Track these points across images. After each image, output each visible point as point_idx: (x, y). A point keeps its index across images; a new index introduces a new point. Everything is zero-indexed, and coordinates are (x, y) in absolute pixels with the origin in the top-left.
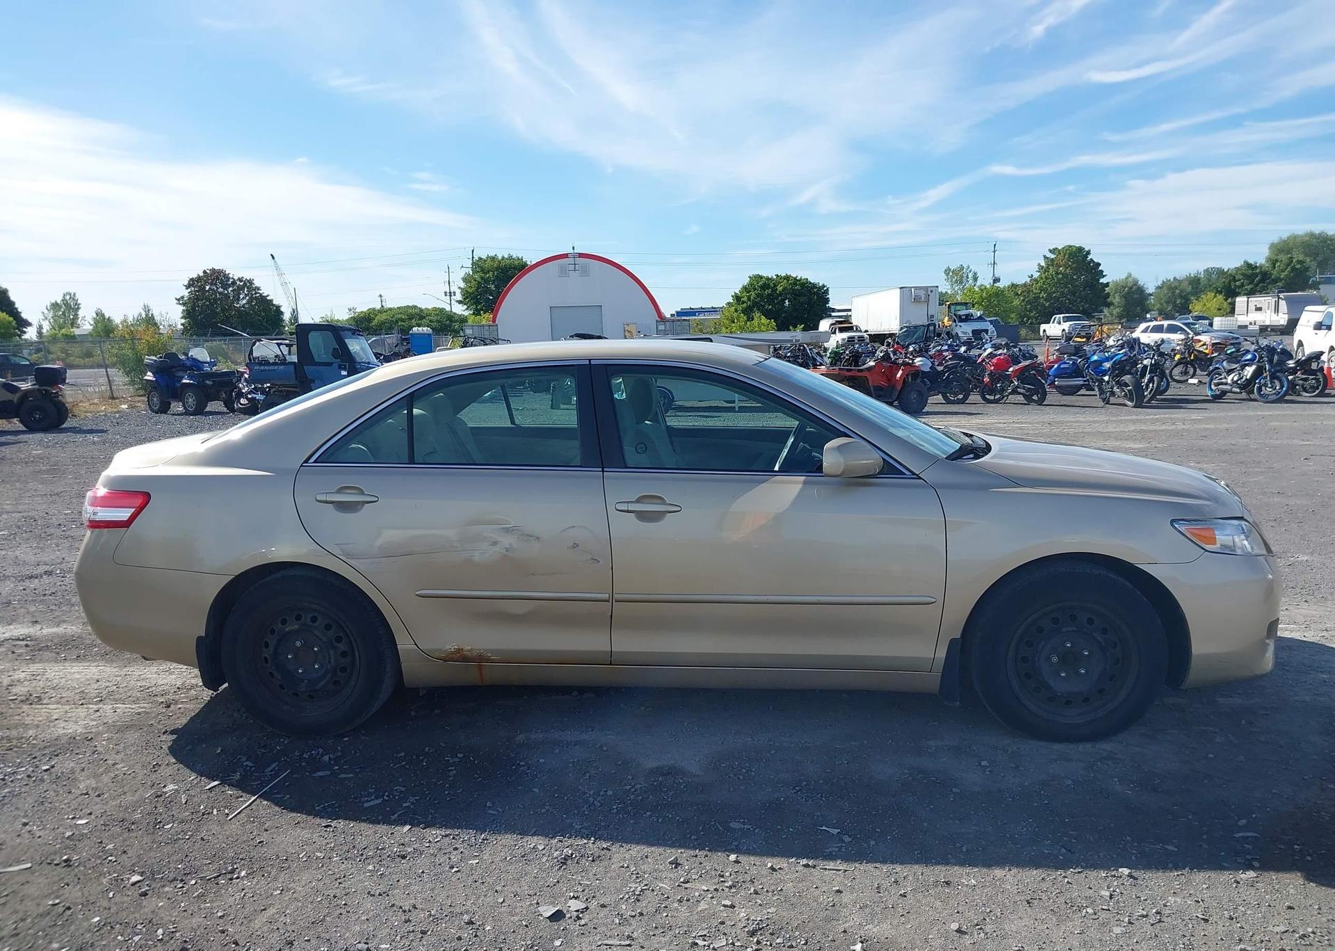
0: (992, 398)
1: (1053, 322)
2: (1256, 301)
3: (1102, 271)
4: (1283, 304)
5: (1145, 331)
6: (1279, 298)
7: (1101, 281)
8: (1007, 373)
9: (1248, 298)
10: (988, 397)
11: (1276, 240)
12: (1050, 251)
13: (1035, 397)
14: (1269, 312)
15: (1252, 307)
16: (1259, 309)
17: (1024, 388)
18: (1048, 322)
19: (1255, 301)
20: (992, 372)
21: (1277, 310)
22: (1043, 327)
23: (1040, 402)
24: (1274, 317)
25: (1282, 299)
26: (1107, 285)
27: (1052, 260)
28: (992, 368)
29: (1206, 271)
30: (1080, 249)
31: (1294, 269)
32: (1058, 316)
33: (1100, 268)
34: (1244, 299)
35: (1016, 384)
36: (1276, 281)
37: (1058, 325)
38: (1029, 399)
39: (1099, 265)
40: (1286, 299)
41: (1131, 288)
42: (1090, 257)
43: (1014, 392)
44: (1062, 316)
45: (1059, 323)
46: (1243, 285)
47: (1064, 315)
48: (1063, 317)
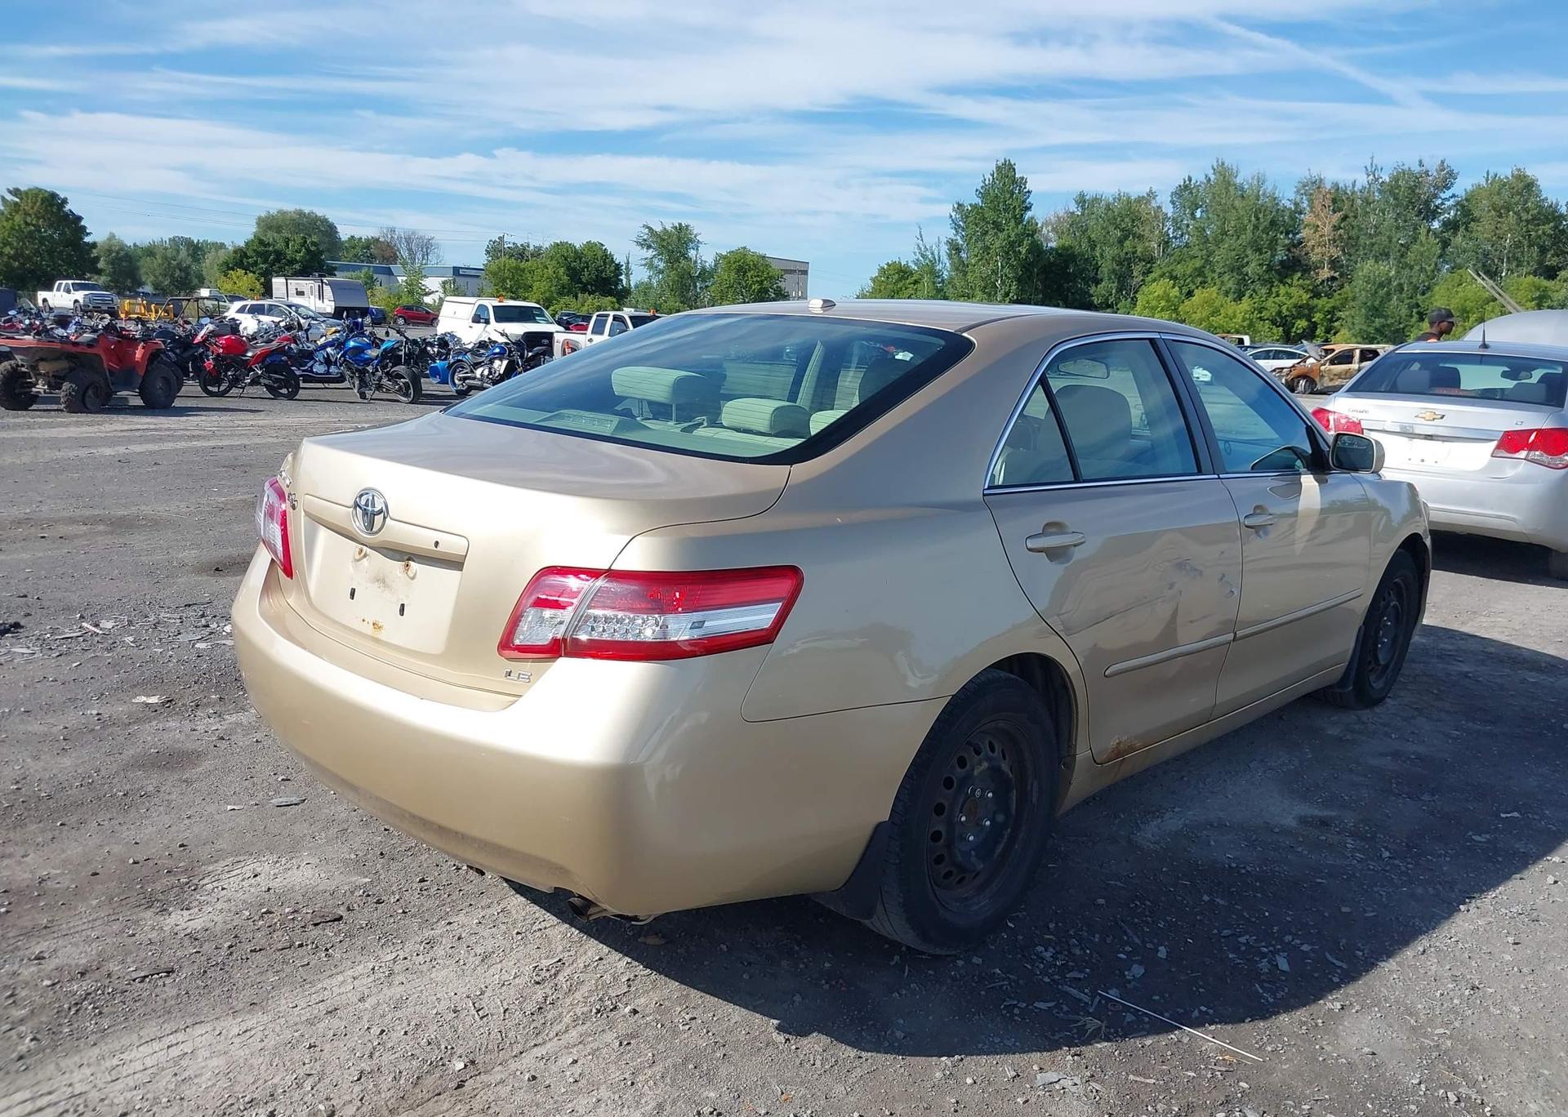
0: (215, 389)
1: (58, 290)
2: (297, 284)
3: (84, 228)
4: (327, 290)
5: (241, 310)
6: (322, 282)
7: (87, 239)
8: (244, 358)
9: (286, 280)
10: (210, 388)
11: (263, 215)
12: (10, 192)
13: (284, 391)
14: (312, 297)
15: (292, 291)
16: (300, 293)
17: (270, 378)
18: (49, 288)
19: (294, 283)
20: (218, 355)
21: (321, 296)
22: (42, 295)
23: (291, 397)
24: (319, 303)
25: (326, 284)
26: (94, 245)
27: (16, 204)
28: (221, 351)
29: (173, 240)
30: (54, 196)
31: (308, 250)
32: (64, 282)
33: (82, 223)
34: (283, 280)
35: (260, 372)
36: (292, 262)
37: (65, 294)
38: (274, 392)
39: (80, 218)
40: (330, 284)
41: (118, 253)
42: (67, 207)
43: (255, 382)
44: (70, 282)
45: (68, 292)
46: (256, 263)
47: (73, 281)
48: (72, 284)
